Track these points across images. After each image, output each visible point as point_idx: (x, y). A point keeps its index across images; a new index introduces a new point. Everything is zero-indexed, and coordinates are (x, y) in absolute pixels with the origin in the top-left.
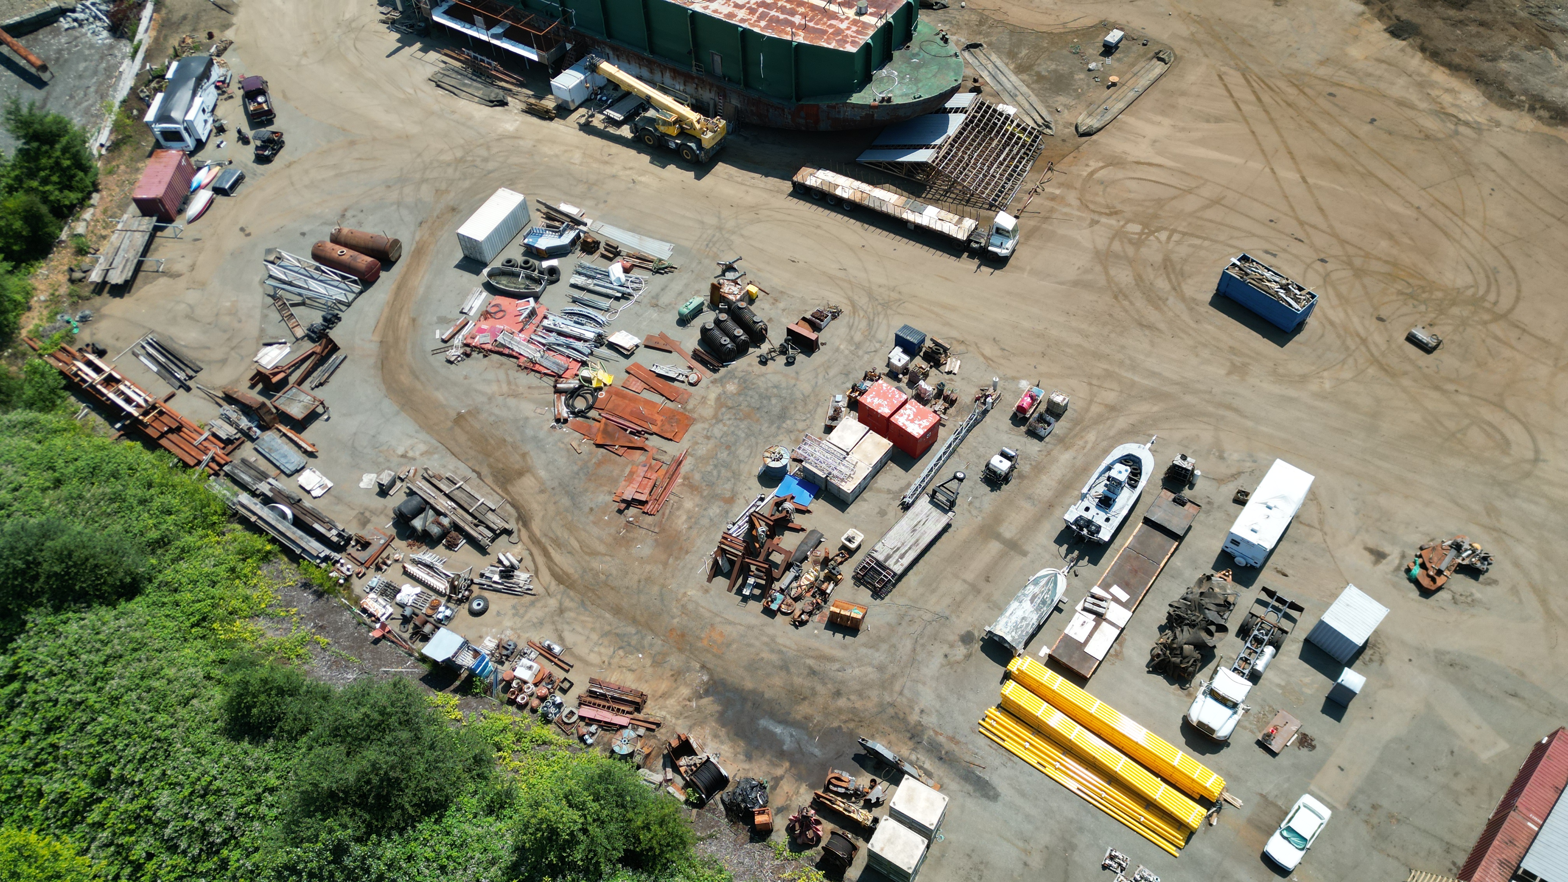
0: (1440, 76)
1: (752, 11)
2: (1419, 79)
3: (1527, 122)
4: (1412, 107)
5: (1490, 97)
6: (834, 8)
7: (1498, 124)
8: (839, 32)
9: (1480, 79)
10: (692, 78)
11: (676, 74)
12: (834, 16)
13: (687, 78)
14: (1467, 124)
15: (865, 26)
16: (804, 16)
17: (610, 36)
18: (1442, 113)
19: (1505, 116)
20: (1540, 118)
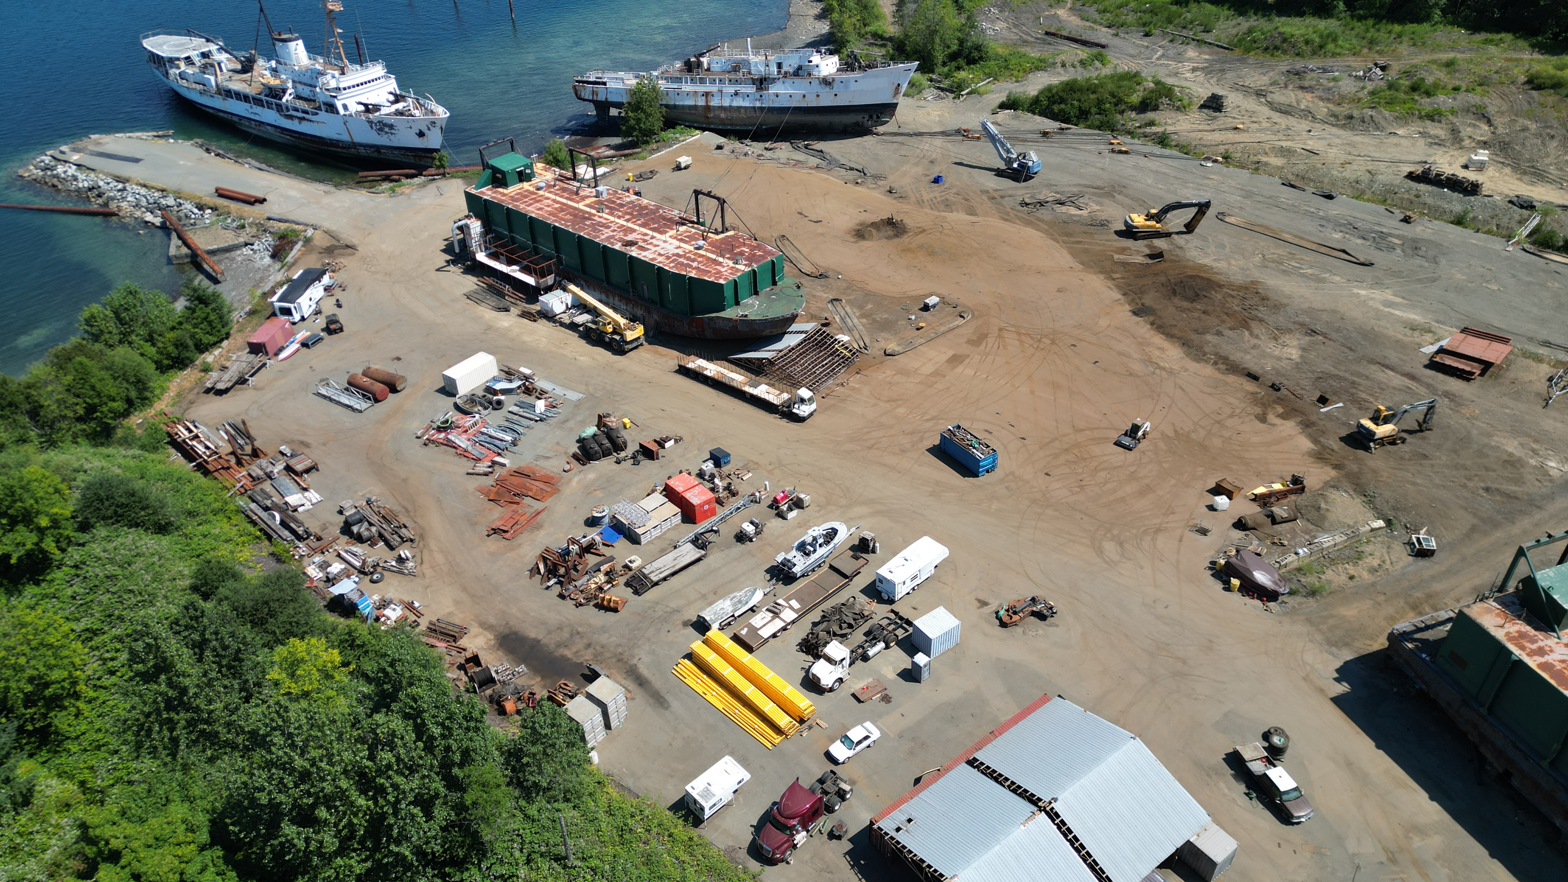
0: (1158, 339)
1: (668, 258)
2: (1140, 340)
3: (1207, 370)
4: (1128, 356)
5: (1188, 355)
6: (721, 259)
7: (1186, 370)
8: (719, 272)
9: (1185, 344)
10: (631, 300)
11: (622, 298)
12: (720, 264)
13: (628, 301)
14: (1164, 369)
15: (738, 270)
16: (699, 262)
17: (584, 272)
18: (1149, 361)
19: (1193, 366)
20: (1218, 369)
